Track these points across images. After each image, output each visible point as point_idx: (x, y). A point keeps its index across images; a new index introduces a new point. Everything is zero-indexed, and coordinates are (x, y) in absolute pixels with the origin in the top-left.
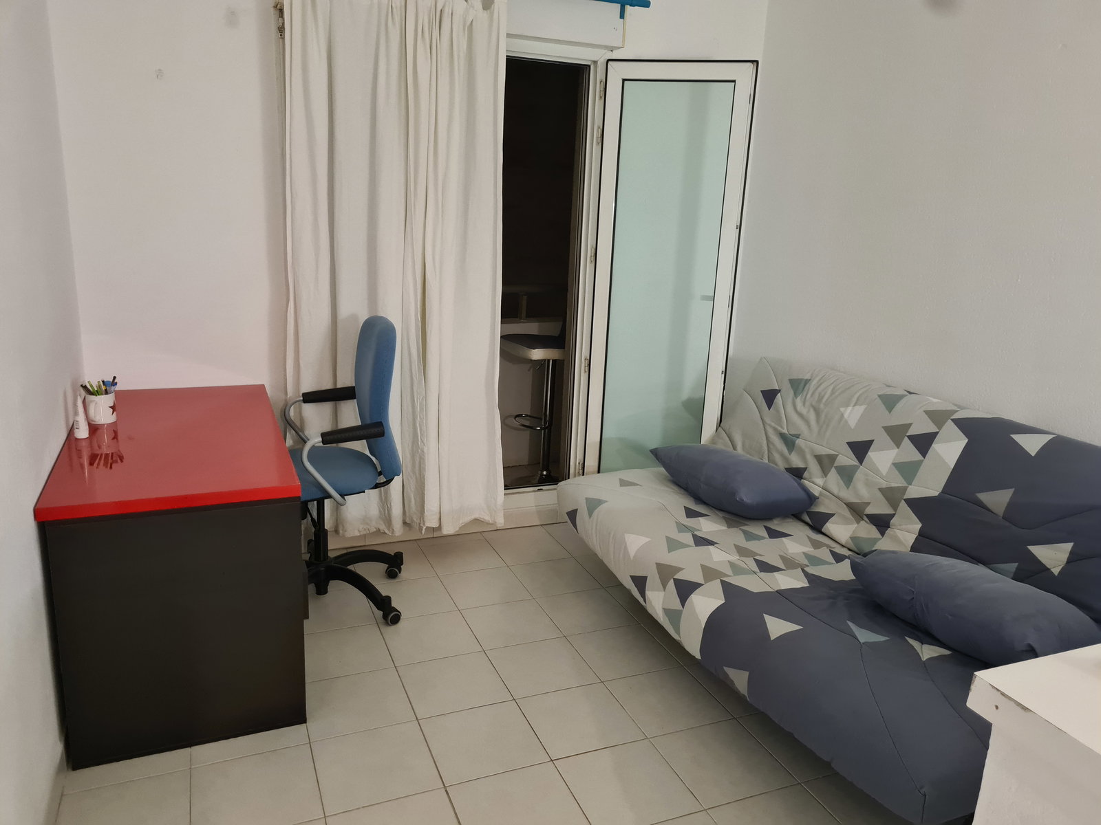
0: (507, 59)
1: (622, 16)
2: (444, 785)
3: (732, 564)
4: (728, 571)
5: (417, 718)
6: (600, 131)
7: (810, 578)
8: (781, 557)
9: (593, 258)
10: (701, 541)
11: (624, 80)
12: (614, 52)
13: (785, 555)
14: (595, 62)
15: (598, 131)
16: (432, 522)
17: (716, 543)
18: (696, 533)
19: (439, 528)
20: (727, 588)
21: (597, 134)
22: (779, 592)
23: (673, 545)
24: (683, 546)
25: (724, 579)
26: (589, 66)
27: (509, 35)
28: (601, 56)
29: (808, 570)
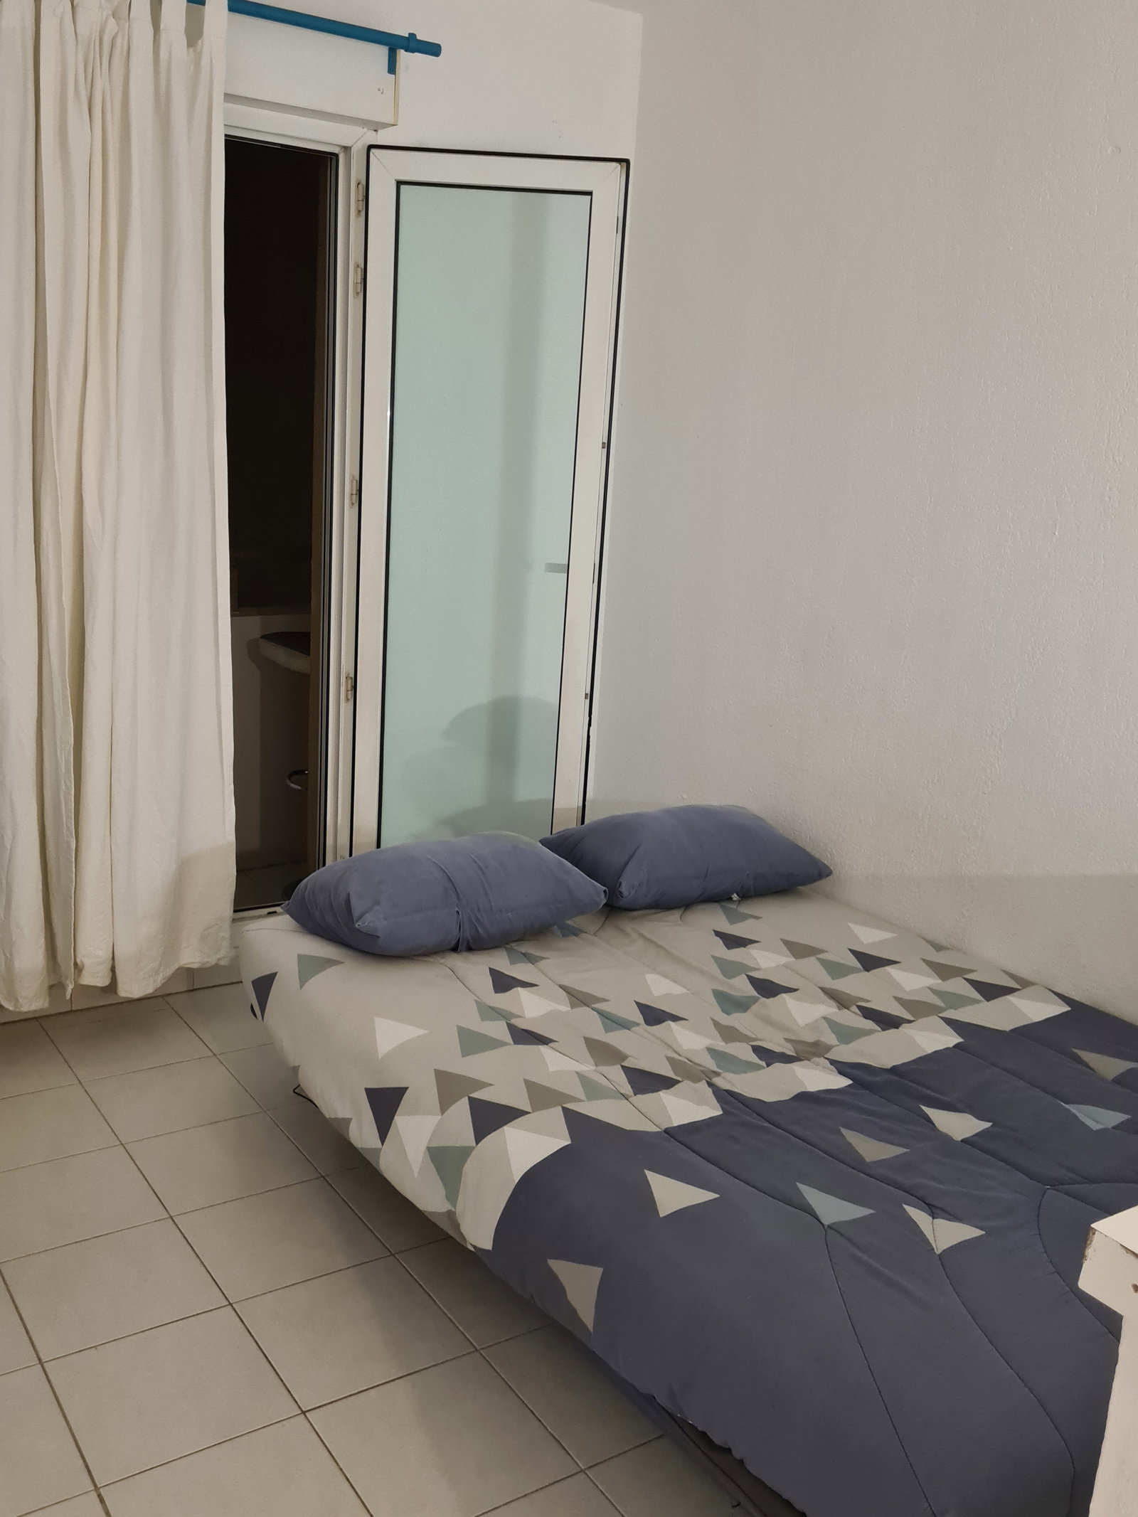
0: (226, 140)
1: (392, 68)
2: (95, 1485)
3: (582, 1078)
4: (577, 1090)
5: (40, 1359)
6: (360, 272)
7: (725, 1097)
8: (670, 1059)
9: (355, 498)
10: (525, 1037)
11: (399, 183)
12: (379, 132)
13: (676, 1056)
14: (347, 149)
15: (356, 272)
16: (95, 977)
17: (552, 1041)
18: (514, 1021)
19: (112, 987)
20: (575, 1121)
21: (354, 277)
22: (669, 1132)
23: (472, 1043)
24: (493, 1044)
25: (568, 1106)
26: (337, 156)
27: (229, 97)
28: (358, 138)
29: (718, 1081)
